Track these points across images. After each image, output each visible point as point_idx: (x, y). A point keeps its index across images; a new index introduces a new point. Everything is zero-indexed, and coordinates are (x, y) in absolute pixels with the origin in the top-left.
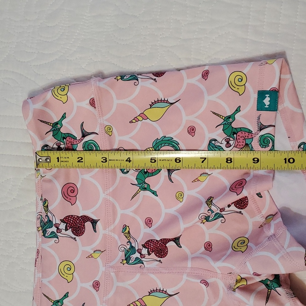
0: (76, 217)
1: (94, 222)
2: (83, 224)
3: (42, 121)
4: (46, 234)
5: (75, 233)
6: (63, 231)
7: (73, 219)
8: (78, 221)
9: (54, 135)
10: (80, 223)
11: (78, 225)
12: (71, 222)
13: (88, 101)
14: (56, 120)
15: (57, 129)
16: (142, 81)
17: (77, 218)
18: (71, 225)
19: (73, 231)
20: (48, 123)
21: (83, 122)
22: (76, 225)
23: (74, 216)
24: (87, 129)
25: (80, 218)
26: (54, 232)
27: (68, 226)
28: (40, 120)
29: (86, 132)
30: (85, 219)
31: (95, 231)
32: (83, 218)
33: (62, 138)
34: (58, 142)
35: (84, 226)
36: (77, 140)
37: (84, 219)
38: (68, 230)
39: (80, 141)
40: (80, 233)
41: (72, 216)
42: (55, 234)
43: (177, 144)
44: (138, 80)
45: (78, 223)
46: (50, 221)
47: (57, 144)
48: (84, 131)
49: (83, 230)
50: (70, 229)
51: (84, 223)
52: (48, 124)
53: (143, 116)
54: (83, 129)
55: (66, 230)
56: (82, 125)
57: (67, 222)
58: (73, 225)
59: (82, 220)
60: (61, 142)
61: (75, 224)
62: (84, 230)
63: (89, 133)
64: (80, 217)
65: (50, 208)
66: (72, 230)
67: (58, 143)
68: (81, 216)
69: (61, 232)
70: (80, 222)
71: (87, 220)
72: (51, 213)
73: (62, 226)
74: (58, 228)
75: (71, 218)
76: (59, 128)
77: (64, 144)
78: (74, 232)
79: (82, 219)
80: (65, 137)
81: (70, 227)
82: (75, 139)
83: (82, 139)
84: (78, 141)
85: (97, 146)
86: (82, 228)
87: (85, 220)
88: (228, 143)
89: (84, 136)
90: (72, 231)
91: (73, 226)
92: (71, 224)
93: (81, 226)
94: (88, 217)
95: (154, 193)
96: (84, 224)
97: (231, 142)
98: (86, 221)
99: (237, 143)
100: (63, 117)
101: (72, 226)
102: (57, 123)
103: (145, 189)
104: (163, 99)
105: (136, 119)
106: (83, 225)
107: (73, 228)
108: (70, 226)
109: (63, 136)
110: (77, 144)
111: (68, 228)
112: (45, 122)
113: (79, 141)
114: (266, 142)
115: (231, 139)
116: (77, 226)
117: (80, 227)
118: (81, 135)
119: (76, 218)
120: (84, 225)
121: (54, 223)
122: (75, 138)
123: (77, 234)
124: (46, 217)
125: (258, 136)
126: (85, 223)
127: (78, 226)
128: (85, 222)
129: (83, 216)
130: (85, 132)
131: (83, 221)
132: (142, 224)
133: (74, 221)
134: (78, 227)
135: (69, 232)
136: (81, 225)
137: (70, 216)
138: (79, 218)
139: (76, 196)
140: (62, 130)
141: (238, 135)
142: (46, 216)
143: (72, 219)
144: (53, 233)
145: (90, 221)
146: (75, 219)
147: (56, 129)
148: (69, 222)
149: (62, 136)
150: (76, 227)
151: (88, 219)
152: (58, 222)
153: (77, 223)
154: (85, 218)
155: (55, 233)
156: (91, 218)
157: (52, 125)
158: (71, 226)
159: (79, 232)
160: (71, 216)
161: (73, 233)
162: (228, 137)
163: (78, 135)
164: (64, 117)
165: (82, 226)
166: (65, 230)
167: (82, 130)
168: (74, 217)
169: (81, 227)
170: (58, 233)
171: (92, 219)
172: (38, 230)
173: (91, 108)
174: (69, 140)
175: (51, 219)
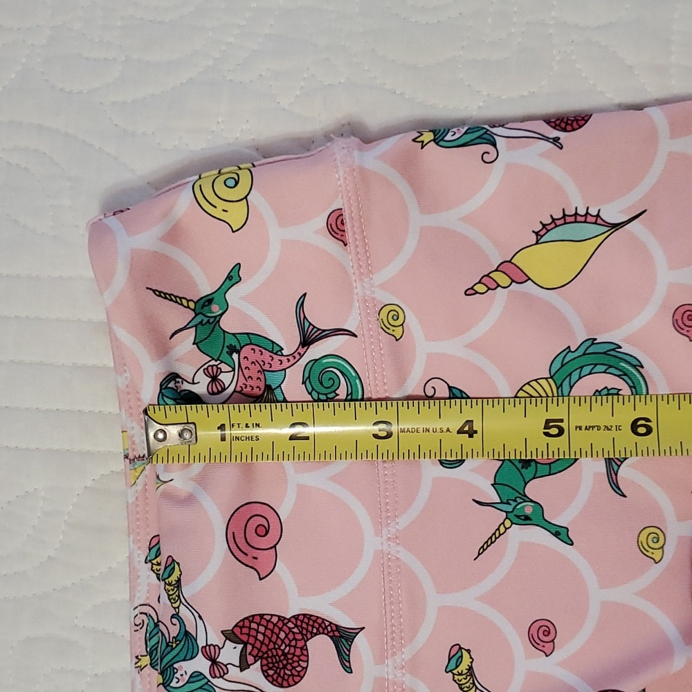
0: (275, 620)
1: (341, 637)
2: (300, 644)
3: (160, 294)
4: (175, 680)
5: (275, 677)
6: (234, 672)
7: (266, 628)
8: (282, 635)
9: (197, 341)
10: (290, 641)
11: (283, 648)
12: (260, 637)
13: (321, 222)
14: (205, 289)
15: (208, 321)
16: (509, 148)
17: (280, 624)
18: (259, 650)
19: (266, 671)
20: (180, 298)
21: (305, 295)
22: (275, 648)
23: (268, 618)
24: (319, 318)
25: (290, 625)
26: (201, 674)
27: (250, 654)
28: (154, 291)
29: (314, 327)
30: (310, 625)
31: (348, 669)
32: (302, 621)
33: (226, 350)
34: (213, 363)
35: (305, 652)
36: (283, 355)
37: (304, 626)
38: (248, 666)
39: (292, 361)
40: (289, 676)
41: (261, 616)
42: (206, 681)
43: (634, 366)
44: (494, 145)
45: (283, 641)
46: (187, 633)
47: (207, 369)
48: (307, 324)
49: (299, 665)
50: (256, 662)
51: (306, 642)
52: (182, 304)
54: (305, 317)
55: (244, 666)
56: (301, 304)
57: (244, 638)
58: (264, 649)
59: (296, 630)
60: (222, 362)
61: (271, 646)
62: (304, 665)
63: (324, 331)
64: (289, 620)
65: (187, 591)
66: (262, 666)
67: (212, 366)
68: (293, 617)
69: (224, 674)
70: (291, 636)
71: (318, 629)
72: (189, 606)
73: (230, 654)
74: (214, 662)
75: (259, 625)
76: (216, 317)
77: (234, 370)
78: (271, 672)
79: (296, 626)
80: (238, 347)
81: (255, 657)
82: (276, 354)
83: (299, 354)
84: (289, 360)
85: (354, 374)
86: (298, 657)
87: (310, 628)
89: (306, 342)
90: (263, 671)
91: (266, 653)
92: (258, 645)
93: (292, 650)
94: (318, 617)
95: (560, 533)
96: (306, 645)
98: (311, 633)
100: (229, 277)
101: (264, 654)
102: (208, 301)
103: (526, 520)
104: (582, 211)
105: (488, 282)
106: (302, 649)
107: (266, 659)
108: (255, 652)
109: (231, 341)
110: (285, 370)
111: (250, 659)
112: (170, 295)
113: (290, 358)
116: (280, 653)
117: (290, 656)
118: (297, 339)
119: (275, 625)
120: (304, 648)
121: (201, 642)
122: (276, 349)
123: (280, 680)
124: (174, 621)
126: (308, 640)
127: (283, 651)
128: (309, 636)
129: (301, 618)
130: (311, 327)
131: (301, 632)
132: (518, 643)
133: (268, 633)
134: (285, 654)
135: (254, 675)
136: (295, 647)
137: (253, 616)
138: (284, 624)
139: (275, 546)
140: (228, 323)
142: (172, 617)
143: (262, 629)
144: (199, 678)
145: (327, 634)
146: (270, 626)
147: (206, 320)
148: (252, 640)
149: (226, 344)
150: (277, 655)
151: (320, 625)
152: (216, 639)
153: (279, 642)
154: (308, 624)
155: (205, 677)
156: (331, 623)
157: (192, 305)
158: (260, 654)
159: (289, 673)
160: (257, 619)
161: (266, 677)
163: (288, 340)
164: (233, 277)
165: (298, 652)
166: (240, 667)
167: (302, 321)
168: (268, 621)
169: (294, 654)
170: (216, 677)
171: (336, 626)
172: (139, 664)
173: (331, 245)
174: (252, 357)
175: (191, 630)
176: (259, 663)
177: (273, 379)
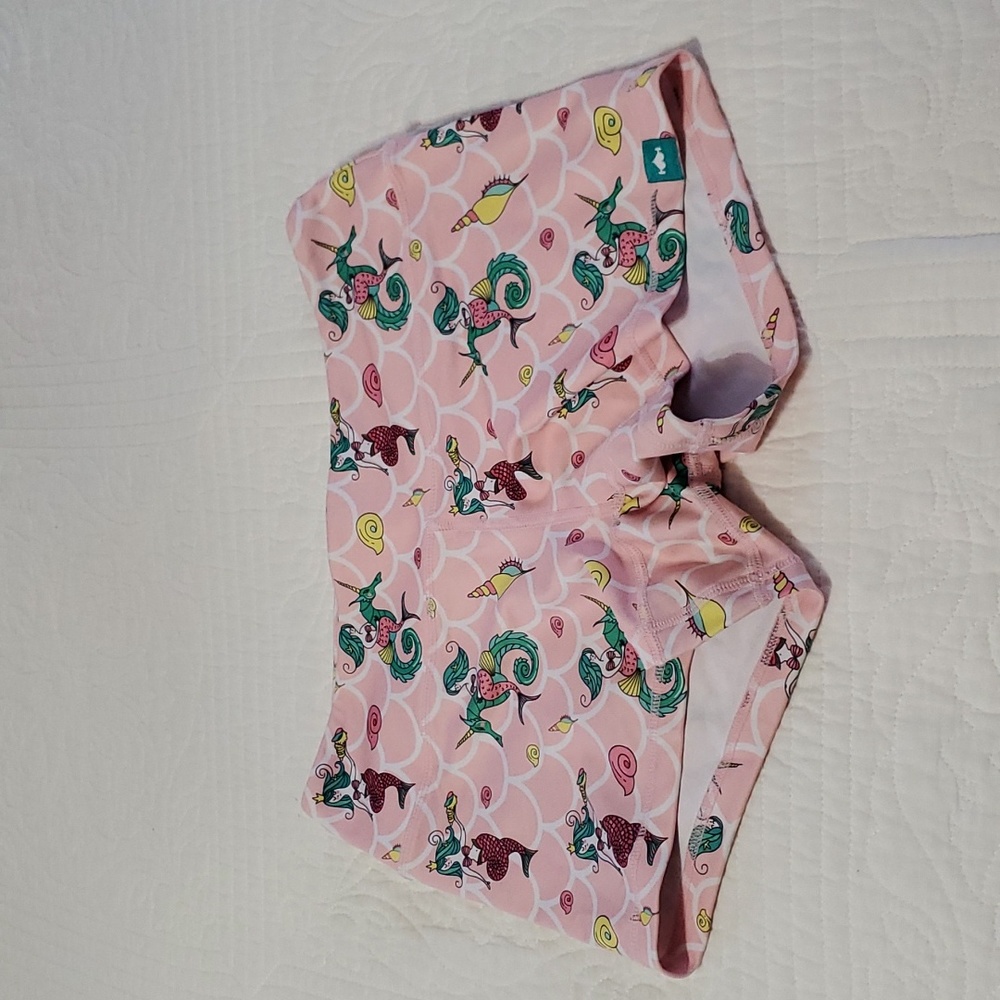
0: (386, 429)
1: (409, 436)
3: (318, 243)
4: (337, 464)
5: (387, 460)
6: (367, 457)
8: (389, 437)
9: (339, 273)
11: (390, 444)
12: (380, 438)
13: (384, 196)
14: (342, 242)
18: (381, 445)
19: (384, 457)
20: (330, 246)
21: (382, 239)
23: (383, 428)
25: (391, 432)
26: (351, 459)
27: (376, 447)
28: (315, 242)
31: (414, 454)
32: (394, 429)
33: (349, 277)
34: (347, 285)
36: (377, 276)
38: (375, 454)
42: (353, 463)
44: (461, 142)
45: (390, 441)
46: (344, 438)
47: (344, 288)
48: (385, 257)
49: (396, 454)
52: (331, 250)
53: (472, 216)
54: (383, 252)
55: (372, 453)
56: (381, 245)
57: (373, 439)
59: (393, 434)
61: (385, 443)
63: (392, 260)
64: (390, 429)
65: (343, 415)
66: (382, 454)
67: (346, 287)
68: (391, 427)
69: (362, 458)
70: (392, 438)
72: (345, 423)
73: (366, 447)
74: (357, 452)
76: (346, 257)
78: (386, 458)
80: (354, 275)
82: (374, 275)
83: (384, 274)
88: (607, 257)
89: (386, 267)
90: (382, 457)
92: (380, 443)
97: (613, 256)
99: (622, 257)
100: (351, 235)
101: (383, 447)
102: (343, 248)
103: (479, 362)
105: (461, 224)
107: (384, 451)
110: (378, 284)
111: (376, 450)
112: (323, 244)
113: (381, 277)
114: (669, 248)
115: (612, 249)
118: (381, 265)
119: (386, 431)
121: (351, 441)
122: (374, 273)
123: (389, 462)
124: (338, 432)
125: (656, 237)
127: (390, 446)
128: (397, 436)
130: (388, 257)
132: (482, 432)
133: (384, 436)
134: (391, 448)
135: (378, 458)
137: (377, 427)
140: (350, 261)
141: (621, 238)
142: (336, 430)
143: (382, 434)
144: (349, 461)
145: (403, 435)
147: (342, 259)
148: (376, 440)
149: (349, 274)
150: (388, 448)
152: (358, 439)
153: (388, 441)
155: (353, 460)
156: (404, 429)
157: (336, 251)
158: (381, 448)
159: (393, 458)
160: (379, 429)
161: (384, 461)
162: (606, 246)
163: (378, 267)
164: (353, 235)
165: (394, 446)
166: (370, 454)
167: (382, 254)
168: (383, 430)
170: (358, 460)
171: (406, 430)
173: (390, 210)
174: (361, 279)
175: (346, 436)
176: (380, 453)
177: (372, 291)
